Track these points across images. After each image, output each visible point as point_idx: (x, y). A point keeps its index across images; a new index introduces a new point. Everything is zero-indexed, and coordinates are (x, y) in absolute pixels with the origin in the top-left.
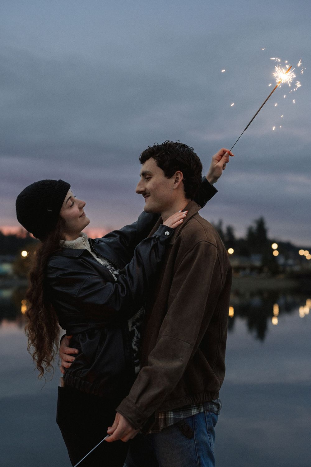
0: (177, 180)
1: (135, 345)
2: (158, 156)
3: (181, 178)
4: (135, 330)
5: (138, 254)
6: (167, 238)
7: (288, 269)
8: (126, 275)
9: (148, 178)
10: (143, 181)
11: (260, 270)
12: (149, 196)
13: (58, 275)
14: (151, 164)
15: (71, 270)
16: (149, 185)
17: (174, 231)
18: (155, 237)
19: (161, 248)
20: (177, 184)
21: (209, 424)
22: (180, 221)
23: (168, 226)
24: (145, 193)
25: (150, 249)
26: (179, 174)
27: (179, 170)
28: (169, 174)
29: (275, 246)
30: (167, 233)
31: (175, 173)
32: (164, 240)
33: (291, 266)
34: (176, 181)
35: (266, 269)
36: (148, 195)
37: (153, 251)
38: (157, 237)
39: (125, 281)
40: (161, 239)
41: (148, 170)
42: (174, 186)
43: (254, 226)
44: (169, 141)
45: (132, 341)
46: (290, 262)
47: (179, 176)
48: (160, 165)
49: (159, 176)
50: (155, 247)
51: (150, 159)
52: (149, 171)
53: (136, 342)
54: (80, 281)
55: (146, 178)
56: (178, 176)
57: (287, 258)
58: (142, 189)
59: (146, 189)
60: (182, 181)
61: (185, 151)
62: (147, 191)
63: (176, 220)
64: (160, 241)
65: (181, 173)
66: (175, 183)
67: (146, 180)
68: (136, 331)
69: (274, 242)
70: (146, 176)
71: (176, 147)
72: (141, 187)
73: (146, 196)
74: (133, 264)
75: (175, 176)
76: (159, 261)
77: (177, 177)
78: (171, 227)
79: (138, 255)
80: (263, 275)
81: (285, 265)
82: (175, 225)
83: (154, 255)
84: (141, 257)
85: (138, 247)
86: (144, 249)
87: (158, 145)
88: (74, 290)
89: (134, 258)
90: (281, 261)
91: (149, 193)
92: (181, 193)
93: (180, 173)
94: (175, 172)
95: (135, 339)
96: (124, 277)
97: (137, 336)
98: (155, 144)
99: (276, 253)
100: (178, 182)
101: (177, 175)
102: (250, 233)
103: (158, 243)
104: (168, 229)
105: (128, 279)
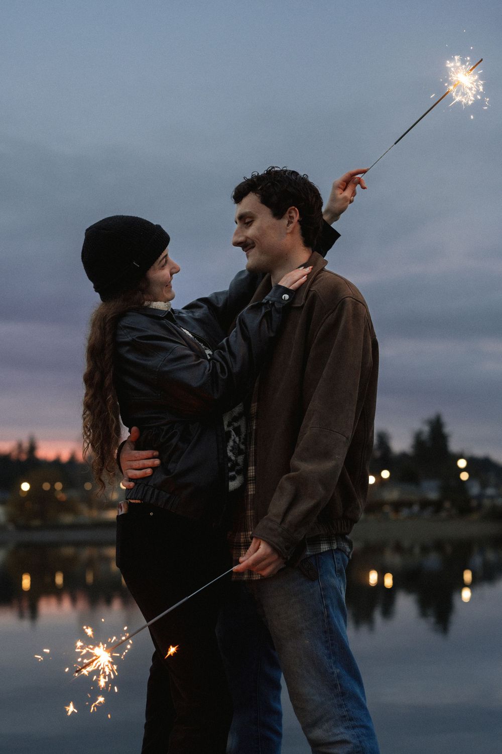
0: (290, 220)
1: (231, 451)
2: (261, 189)
3: (296, 217)
4: (231, 431)
5: (242, 324)
6: (286, 303)
7: (487, 503)
8: (224, 351)
9: (248, 223)
10: (240, 228)
11: (437, 506)
12: (253, 247)
13: (134, 337)
14: (251, 201)
15: (150, 333)
16: (251, 232)
17: (294, 293)
18: (268, 302)
19: (276, 316)
20: (291, 226)
21: (338, 563)
22: (303, 278)
23: (286, 286)
24: (246, 245)
25: (261, 317)
26: (293, 211)
27: (292, 206)
28: (278, 213)
29: (462, 463)
30: (286, 297)
31: (287, 211)
32: (282, 306)
33: (492, 497)
34: (290, 223)
35: (447, 505)
36: (252, 245)
37: (265, 321)
38: (270, 302)
39: (223, 358)
40: (277, 306)
41: (247, 210)
42: (288, 229)
43: (426, 429)
44: (273, 168)
45: (227, 446)
46: (490, 491)
47: (293, 214)
48: (265, 201)
49: (264, 218)
50: (268, 315)
51: (249, 195)
52: (250, 212)
53: (232, 447)
54: (165, 349)
55: (245, 223)
56: (291, 215)
57: (484, 486)
58: (241, 239)
59: (247, 238)
60: (298, 221)
61: (298, 179)
62: (249, 241)
63: (296, 277)
64: (275, 307)
65: (296, 208)
66: (288, 225)
67: (245, 225)
68: (233, 433)
69: (461, 457)
70: (245, 220)
71: (285, 174)
72: (240, 236)
73: (248, 247)
74: (236, 336)
75: (287, 215)
76: (272, 335)
77: (290, 217)
78: (291, 288)
79: (243, 326)
80: (443, 514)
81: (480, 497)
82: (296, 285)
83: (265, 325)
84: (247, 328)
85: (242, 315)
86: (250, 318)
87: (258, 174)
88: (155, 362)
89: (237, 328)
90: (475, 490)
91: (253, 243)
92: (298, 239)
93: (294, 209)
94: (288, 209)
95: (231, 443)
96: (221, 353)
97: (234, 439)
98: (253, 174)
99: (464, 476)
100: (292, 222)
101: (290, 213)
102: (419, 442)
103: (271, 310)
104: (286, 290)
105: (227, 356)
